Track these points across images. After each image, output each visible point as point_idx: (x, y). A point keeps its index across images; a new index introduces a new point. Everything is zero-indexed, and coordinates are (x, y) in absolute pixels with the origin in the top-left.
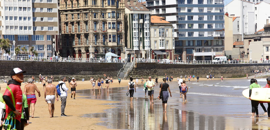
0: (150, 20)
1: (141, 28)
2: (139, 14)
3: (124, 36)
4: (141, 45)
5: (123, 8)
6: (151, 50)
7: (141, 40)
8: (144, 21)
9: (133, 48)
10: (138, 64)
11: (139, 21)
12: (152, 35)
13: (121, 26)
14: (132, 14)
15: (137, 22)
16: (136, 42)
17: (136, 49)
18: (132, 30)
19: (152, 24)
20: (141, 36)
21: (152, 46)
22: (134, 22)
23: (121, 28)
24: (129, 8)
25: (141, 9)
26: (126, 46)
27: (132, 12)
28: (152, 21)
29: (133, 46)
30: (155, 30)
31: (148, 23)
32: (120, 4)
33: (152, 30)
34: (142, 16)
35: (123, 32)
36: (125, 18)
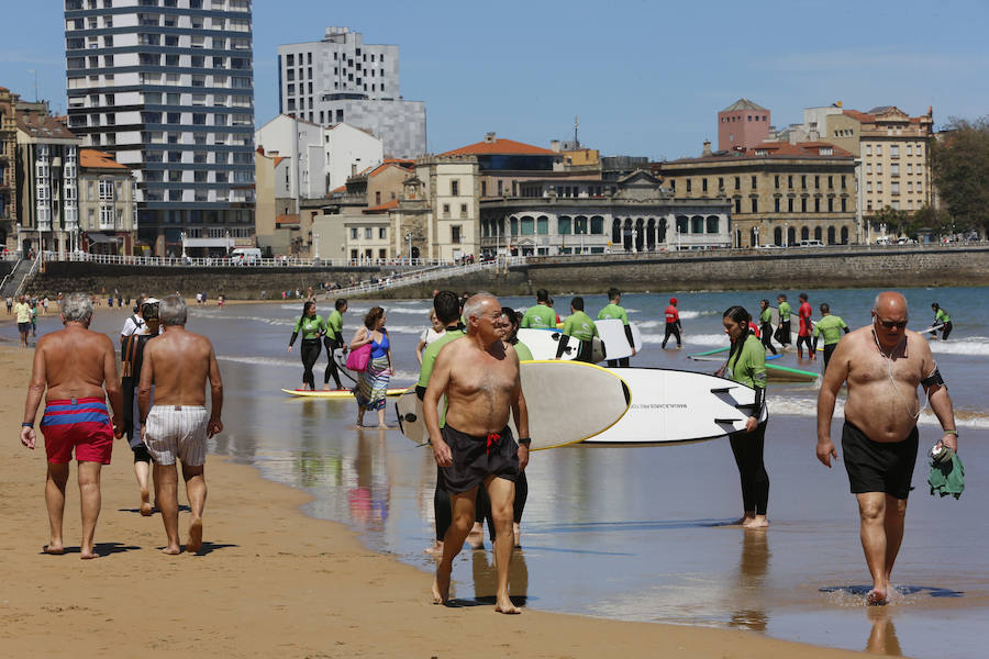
0: (77, 159)
1: (57, 178)
2: (50, 146)
3: (14, 198)
4: (57, 219)
5: (13, 130)
6: (80, 230)
7: (57, 207)
8: (63, 163)
9: (36, 227)
10: (49, 265)
11: (50, 162)
12: (83, 196)
13: (8, 172)
14: (34, 145)
15: (47, 164)
16: (42, 209)
17: (42, 228)
18: (35, 183)
19: (82, 171)
20: (57, 198)
21: (82, 221)
22: (38, 164)
23: (8, 177)
24: (27, 129)
25: (56, 133)
26: (20, 219)
27: (35, 140)
28: (83, 163)
29: (36, 222)
30: (91, 184)
31: (73, 168)
32: (6, 119)
33: (83, 183)
34: (59, 151)
35: (13, 186)
36: (18, 152)
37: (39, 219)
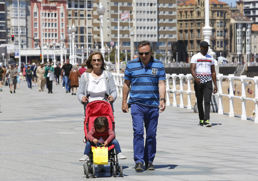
0: (251, 28)
1: (244, 35)
2: (242, 24)
3: (229, 43)
4: (244, 50)
5: (230, 18)
6: (251, 53)
7: (244, 45)
8: (246, 29)
9: (236, 52)
11: (242, 29)
12: (253, 41)
13: (227, 33)
14: (236, 24)
15: (241, 30)
16: (239, 46)
17: (239, 53)
18: (236, 37)
19: (252, 32)
20: (244, 42)
21: (252, 50)
22: (238, 30)
23: (227, 35)
24: (234, 18)
25: (244, 19)
26: (231, 51)
27: (237, 22)
28: (253, 30)
29: (237, 51)
30: (255, 37)
31: (250, 31)
32: (227, 15)
33: (253, 37)
34: (245, 25)
35: (229, 38)
36: (231, 26)
37: (238, 50)
